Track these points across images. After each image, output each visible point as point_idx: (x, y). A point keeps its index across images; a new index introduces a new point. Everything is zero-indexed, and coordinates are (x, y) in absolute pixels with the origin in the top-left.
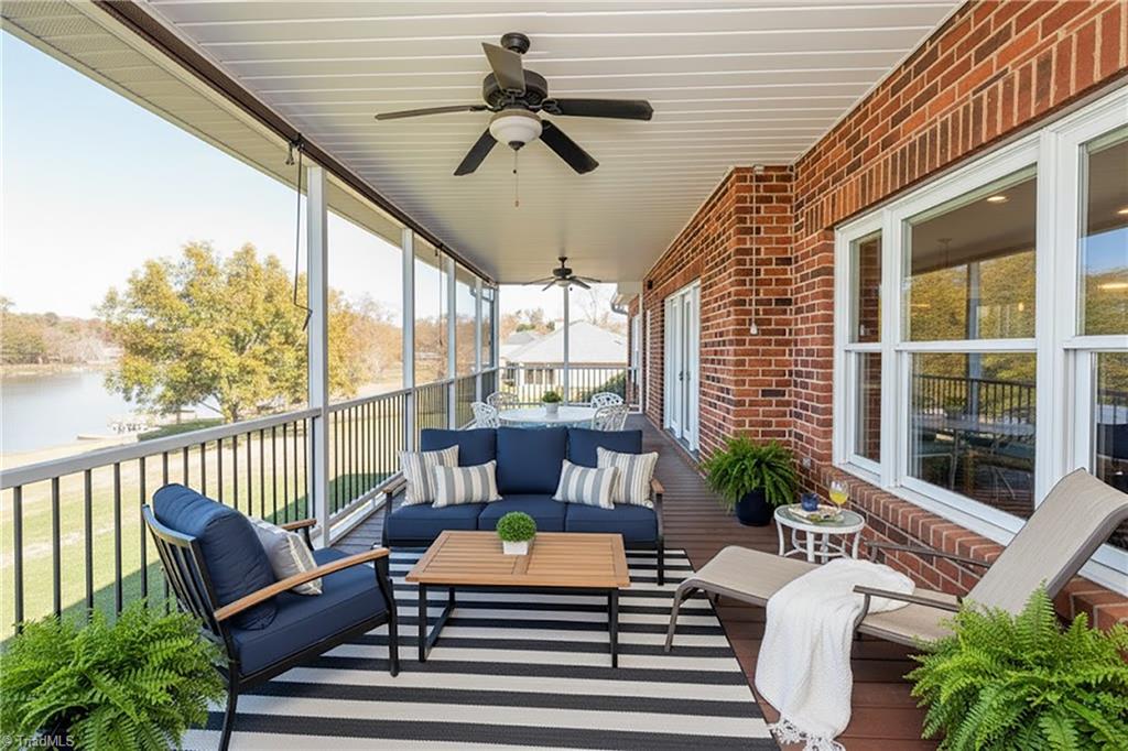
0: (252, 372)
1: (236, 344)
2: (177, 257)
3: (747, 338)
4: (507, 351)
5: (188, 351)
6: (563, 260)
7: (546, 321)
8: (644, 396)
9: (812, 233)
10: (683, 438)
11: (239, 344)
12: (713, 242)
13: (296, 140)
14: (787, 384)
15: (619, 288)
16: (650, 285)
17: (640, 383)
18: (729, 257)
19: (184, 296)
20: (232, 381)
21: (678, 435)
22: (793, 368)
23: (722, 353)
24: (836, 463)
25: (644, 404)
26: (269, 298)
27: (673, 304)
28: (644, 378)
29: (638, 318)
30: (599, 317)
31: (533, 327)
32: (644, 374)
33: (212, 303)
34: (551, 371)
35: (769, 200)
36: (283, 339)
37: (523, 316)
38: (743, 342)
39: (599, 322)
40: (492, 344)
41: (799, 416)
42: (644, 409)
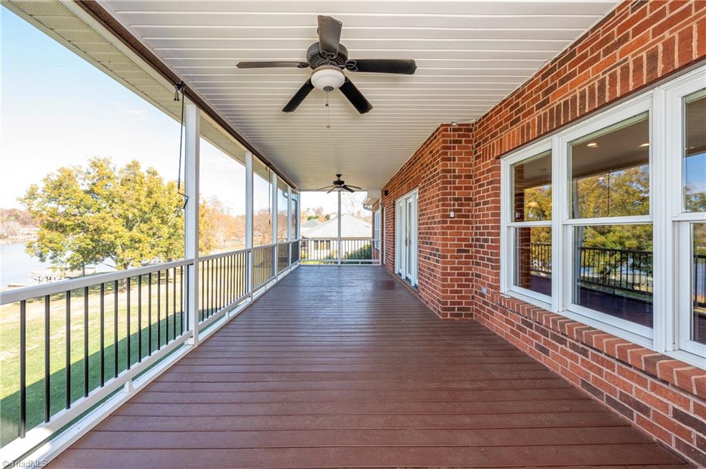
0: (140, 241)
1: (127, 224)
2: (86, 166)
3: (449, 220)
4: (304, 231)
5: (91, 227)
6: (339, 176)
7: (325, 213)
8: (382, 255)
9: (486, 160)
10: (407, 278)
11: (129, 225)
12: (427, 166)
13: (180, 85)
14: (471, 246)
15: (368, 195)
16: (386, 193)
17: (380, 248)
18: (438, 174)
19: (90, 192)
20: (124, 247)
21: (403, 277)
22: (474, 237)
23: (433, 228)
24: (502, 291)
25: (382, 259)
26: (150, 194)
27: (401, 203)
28: (382, 246)
29: (379, 212)
30: (355, 212)
31: (317, 217)
32: (382, 244)
33: (110, 198)
34: (329, 241)
35: (460, 142)
36: (160, 221)
37: (311, 211)
38: (445, 222)
39: (355, 215)
40: (296, 226)
41: (478, 264)
42: (382, 262)
